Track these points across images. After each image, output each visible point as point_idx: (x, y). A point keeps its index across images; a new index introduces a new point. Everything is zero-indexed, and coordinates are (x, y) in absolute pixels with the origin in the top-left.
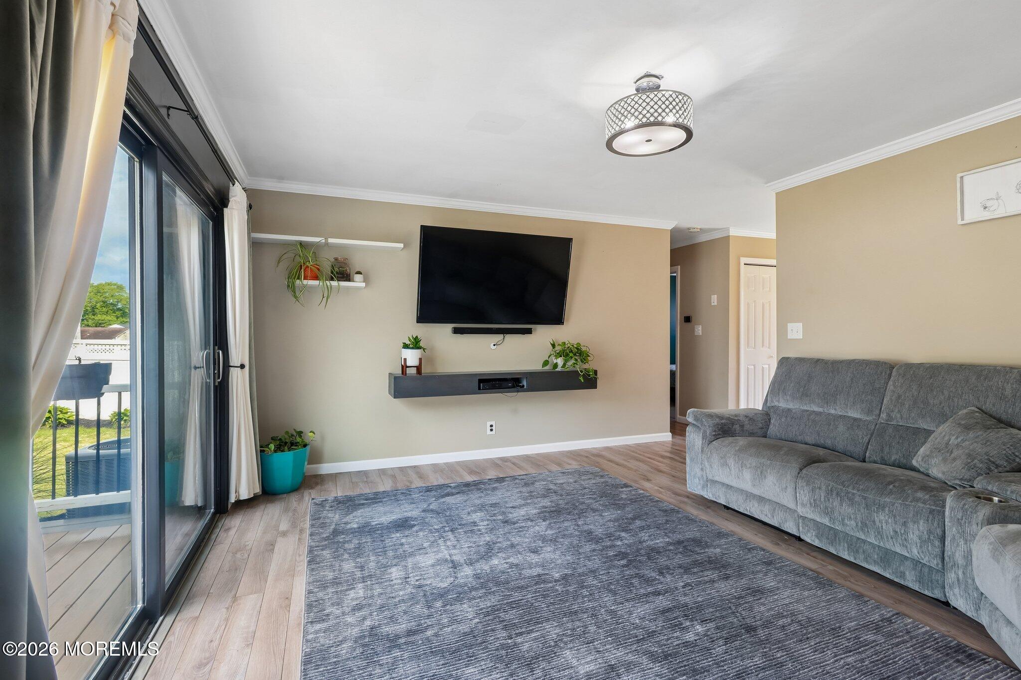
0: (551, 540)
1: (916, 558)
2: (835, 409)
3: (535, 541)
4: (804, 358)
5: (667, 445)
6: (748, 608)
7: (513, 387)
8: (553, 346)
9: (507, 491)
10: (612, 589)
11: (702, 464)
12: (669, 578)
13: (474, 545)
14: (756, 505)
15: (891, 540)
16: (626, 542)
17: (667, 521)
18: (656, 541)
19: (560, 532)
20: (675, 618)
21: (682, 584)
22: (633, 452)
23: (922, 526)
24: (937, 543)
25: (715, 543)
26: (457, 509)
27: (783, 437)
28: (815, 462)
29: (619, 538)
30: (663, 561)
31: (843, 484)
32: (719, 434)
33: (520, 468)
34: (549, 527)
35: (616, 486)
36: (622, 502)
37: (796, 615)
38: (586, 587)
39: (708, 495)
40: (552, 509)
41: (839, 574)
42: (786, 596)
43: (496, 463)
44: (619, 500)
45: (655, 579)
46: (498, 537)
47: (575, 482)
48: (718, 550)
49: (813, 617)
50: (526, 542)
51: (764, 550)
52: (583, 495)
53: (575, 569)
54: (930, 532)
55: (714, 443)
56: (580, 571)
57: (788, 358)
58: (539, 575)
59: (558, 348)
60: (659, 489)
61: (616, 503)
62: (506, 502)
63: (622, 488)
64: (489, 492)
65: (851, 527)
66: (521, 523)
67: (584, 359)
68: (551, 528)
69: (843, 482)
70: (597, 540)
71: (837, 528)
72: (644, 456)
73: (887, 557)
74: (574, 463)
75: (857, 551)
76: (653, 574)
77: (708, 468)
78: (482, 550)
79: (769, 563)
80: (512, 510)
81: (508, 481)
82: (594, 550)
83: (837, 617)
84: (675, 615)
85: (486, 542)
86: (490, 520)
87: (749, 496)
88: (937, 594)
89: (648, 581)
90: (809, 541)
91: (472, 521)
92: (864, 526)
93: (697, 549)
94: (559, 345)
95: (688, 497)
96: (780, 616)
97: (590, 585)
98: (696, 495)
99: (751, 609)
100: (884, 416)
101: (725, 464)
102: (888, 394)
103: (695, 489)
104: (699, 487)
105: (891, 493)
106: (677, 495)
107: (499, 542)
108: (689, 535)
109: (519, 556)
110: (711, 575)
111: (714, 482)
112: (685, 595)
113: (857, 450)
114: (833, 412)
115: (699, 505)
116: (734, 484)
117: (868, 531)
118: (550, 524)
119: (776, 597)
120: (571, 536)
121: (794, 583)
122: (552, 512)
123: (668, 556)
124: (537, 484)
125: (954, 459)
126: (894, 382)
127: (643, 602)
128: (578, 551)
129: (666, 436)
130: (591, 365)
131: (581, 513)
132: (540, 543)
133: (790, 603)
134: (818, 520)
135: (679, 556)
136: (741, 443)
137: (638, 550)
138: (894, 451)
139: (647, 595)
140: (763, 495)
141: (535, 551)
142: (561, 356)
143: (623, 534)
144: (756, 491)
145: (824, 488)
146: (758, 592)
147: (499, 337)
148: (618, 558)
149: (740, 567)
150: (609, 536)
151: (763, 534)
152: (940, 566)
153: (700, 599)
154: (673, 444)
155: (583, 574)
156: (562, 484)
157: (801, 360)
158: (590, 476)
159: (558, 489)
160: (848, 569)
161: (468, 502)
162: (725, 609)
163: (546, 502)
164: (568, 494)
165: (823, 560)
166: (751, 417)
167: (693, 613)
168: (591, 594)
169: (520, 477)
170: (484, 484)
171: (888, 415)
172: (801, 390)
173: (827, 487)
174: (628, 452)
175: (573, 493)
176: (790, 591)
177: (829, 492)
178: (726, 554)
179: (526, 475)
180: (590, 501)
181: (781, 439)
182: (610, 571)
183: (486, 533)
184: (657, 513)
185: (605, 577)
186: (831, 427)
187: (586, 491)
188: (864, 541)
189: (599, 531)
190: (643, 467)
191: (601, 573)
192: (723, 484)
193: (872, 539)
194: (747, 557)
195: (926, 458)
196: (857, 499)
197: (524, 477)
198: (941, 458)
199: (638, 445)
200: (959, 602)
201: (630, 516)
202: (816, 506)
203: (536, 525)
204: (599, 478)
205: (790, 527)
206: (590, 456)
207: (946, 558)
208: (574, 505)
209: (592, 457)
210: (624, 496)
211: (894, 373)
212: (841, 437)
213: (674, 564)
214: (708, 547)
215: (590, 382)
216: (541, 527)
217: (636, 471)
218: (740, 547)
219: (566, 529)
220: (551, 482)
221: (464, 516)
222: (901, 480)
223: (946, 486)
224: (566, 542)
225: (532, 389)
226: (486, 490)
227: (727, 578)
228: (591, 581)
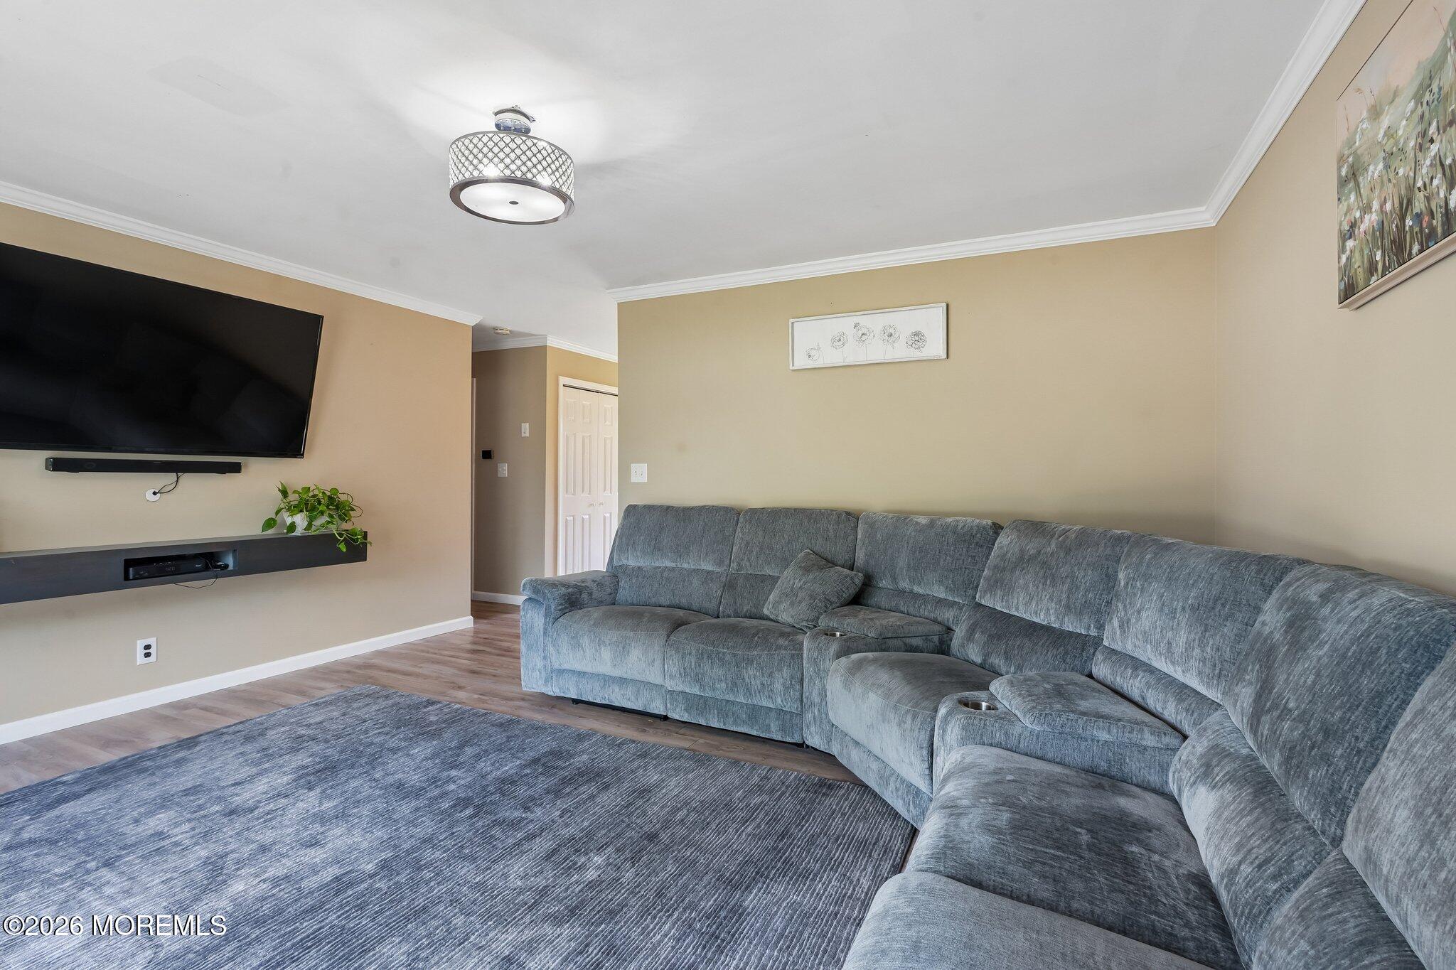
0: (337, 817)
1: (779, 707)
2: (689, 563)
3: (305, 827)
4: (654, 506)
5: (468, 634)
6: (642, 814)
7: (206, 568)
8: (284, 493)
9: (211, 759)
10: (466, 855)
11: (544, 650)
12: (539, 812)
13: (176, 875)
14: (617, 690)
15: (758, 695)
16: (462, 782)
17: (508, 737)
18: (505, 769)
19: (347, 799)
20: (566, 859)
21: (558, 813)
22: (423, 651)
23: (786, 673)
24: (798, 687)
25: (578, 750)
26: (102, 820)
27: (635, 602)
28: (679, 626)
29: (450, 780)
30: (522, 792)
31: (713, 644)
32: (566, 608)
33: (223, 713)
34: (324, 796)
35: (417, 707)
36: (434, 728)
37: (690, 803)
38: (426, 866)
39: (553, 690)
40: (318, 767)
41: (712, 746)
42: (673, 786)
43: (160, 716)
44: (428, 725)
45: (522, 819)
46: (227, 844)
47: (344, 715)
48: (585, 757)
49: (705, 800)
50: (289, 835)
51: (633, 741)
52: (366, 731)
53: (395, 846)
54: (792, 677)
55: (561, 620)
56: (406, 846)
57: (635, 506)
58: (337, 879)
59: (293, 498)
60: (480, 697)
61: (425, 732)
62: (218, 779)
63: (426, 707)
64: (170, 770)
65: (720, 691)
66: (265, 805)
67: (344, 514)
68: (329, 797)
69: (713, 642)
70: (418, 793)
71: (707, 695)
72: (441, 655)
73: (755, 713)
74: (327, 685)
75: (727, 715)
76: (516, 814)
77: (554, 654)
78: (199, 876)
79: (644, 755)
80: (238, 790)
81: (205, 741)
82: (417, 809)
83: (726, 790)
84: (563, 856)
85: (203, 860)
86: (194, 819)
87: (607, 680)
88: (797, 739)
89: (514, 825)
90: (677, 717)
91: (150, 832)
92: (733, 687)
93: (560, 763)
94: (295, 492)
95: (523, 699)
96: (676, 810)
97: (431, 861)
98: (533, 695)
99: (644, 813)
100: (734, 565)
101: (577, 646)
102: (737, 541)
103: (534, 686)
104: (541, 682)
105: (757, 645)
106: (507, 699)
107: (233, 851)
108: (544, 748)
109: (284, 861)
110: (588, 790)
111: (561, 672)
112: (567, 825)
113: (712, 606)
114: (686, 566)
115: (540, 706)
116: (588, 669)
117: (738, 691)
118: (323, 791)
119: (664, 791)
120: (369, 799)
121: (675, 769)
122: (320, 771)
123: (527, 783)
124: (271, 734)
125: (800, 602)
126: (742, 529)
127: (516, 855)
128: (390, 818)
129: (466, 622)
130: (357, 523)
131: (373, 761)
132: (318, 828)
133: (679, 793)
134: (688, 691)
135: (542, 778)
136: (596, 615)
137: (484, 788)
138: (746, 601)
139: (519, 844)
140: (625, 676)
141: (314, 843)
142: (302, 511)
143: (453, 773)
144: (617, 673)
145: (694, 652)
146: (644, 792)
147: (167, 479)
148: (459, 808)
149: (616, 769)
150: (434, 781)
151: (625, 724)
152: (799, 709)
153: (586, 824)
154: (476, 632)
155: (414, 849)
156: (321, 723)
157: (650, 508)
158: (367, 700)
159: (317, 732)
160: (718, 738)
161: (124, 801)
162: (618, 825)
163: (302, 759)
164: (338, 737)
165: (692, 736)
166: (597, 580)
167: (583, 844)
168: (437, 874)
169: (231, 730)
170: (152, 757)
171: (739, 564)
172: (653, 543)
173: (698, 650)
174: (416, 652)
175: (347, 733)
176: (675, 779)
177: (700, 656)
178: (595, 759)
179: (241, 723)
180: (382, 738)
181: (632, 604)
182: (454, 831)
183: (196, 844)
184: (492, 730)
185: (449, 843)
186: (686, 584)
187: (369, 724)
188: (733, 703)
189: (415, 779)
190: (448, 671)
191: (441, 838)
192: (574, 672)
193: (741, 699)
194: (619, 755)
195: (776, 604)
196: (728, 658)
197: (240, 727)
198: (788, 603)
199: (427, 640)
200: (814, 740)
201: (453, 744)
202: (686, 674)
203: (297, 800)
204: (384, 701)
205: (657, 708)
206: (354, 670)
207: (805, 700)
208: (355, 750)
209: (358, 671)
210: (433, 718)
211: (741, 520)
212: (696, 593)
213: (539, 790)
214: (572, 756)
215: (356, 550)
216: (310, 801)
217: (437, 678)
218: (609, 745)
219: (356, 791)
220: (298, 724)
221: (128, 830)
222: (763, 630)
223: (796, 630)
224: (366, 810)
225: (242, 570)
226: (159, 768)
227: (606, 787)
228: (429, 855)
